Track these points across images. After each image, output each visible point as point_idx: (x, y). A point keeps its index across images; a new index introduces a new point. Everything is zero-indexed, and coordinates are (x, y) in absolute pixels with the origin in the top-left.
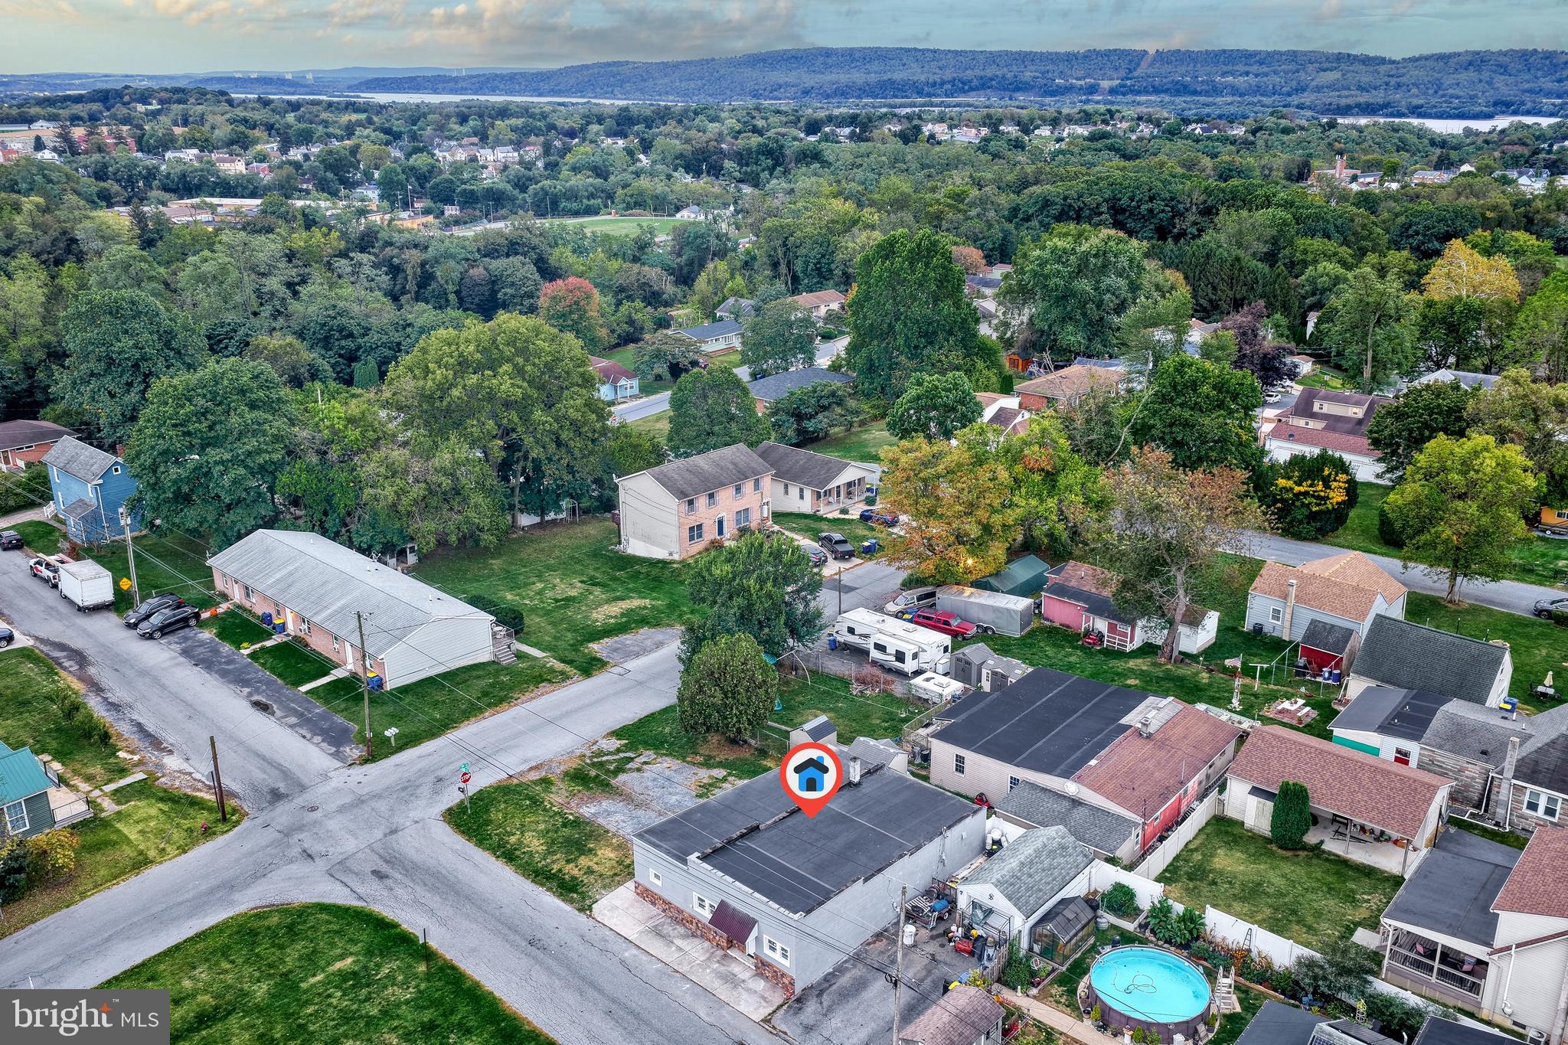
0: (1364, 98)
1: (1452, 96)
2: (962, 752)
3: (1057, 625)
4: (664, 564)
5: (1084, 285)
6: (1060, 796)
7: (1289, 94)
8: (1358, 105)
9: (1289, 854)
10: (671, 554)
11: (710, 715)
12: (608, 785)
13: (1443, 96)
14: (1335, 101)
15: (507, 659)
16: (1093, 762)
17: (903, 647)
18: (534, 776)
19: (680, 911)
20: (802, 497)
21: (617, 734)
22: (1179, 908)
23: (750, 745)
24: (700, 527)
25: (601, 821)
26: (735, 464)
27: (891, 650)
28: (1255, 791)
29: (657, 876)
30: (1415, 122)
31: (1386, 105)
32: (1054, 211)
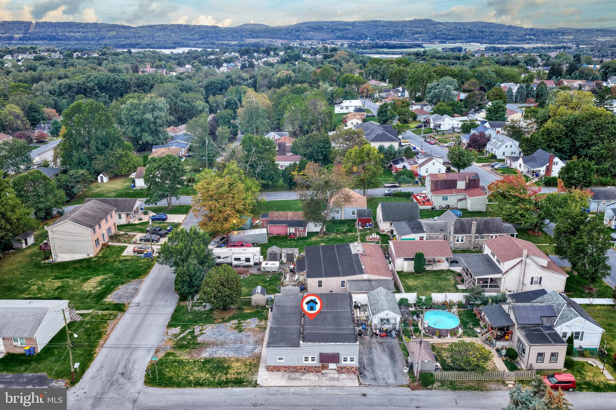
0: (128, 42)
1: (159, 41)
2: (320, 279)
3: (275, 235)
4: (88, 260)
5: (149, 116)
6: (364, 281)
7: (99, 40)
8: (128, 44)
9: (421, 274)
10: (88, 255)
11: (226, 300)
12: (198, 344)
13: (156, 41)
14: (119, 43)
15: (79, 319)
16: (363, 267)
17: (248, 256)
18: (161, 355)
19: (294, 367)
20: (120, 218)
21: (170, 326)
22: (424, 298)
23: (232, 309)
24: (98, 239)
25: (215, 356)
26: (99, 209)
27: (243, 258)
28: (406, 259)
29: (280, 359)
30: (158, 50)
31: (138, 44)
32: (75, 90)
